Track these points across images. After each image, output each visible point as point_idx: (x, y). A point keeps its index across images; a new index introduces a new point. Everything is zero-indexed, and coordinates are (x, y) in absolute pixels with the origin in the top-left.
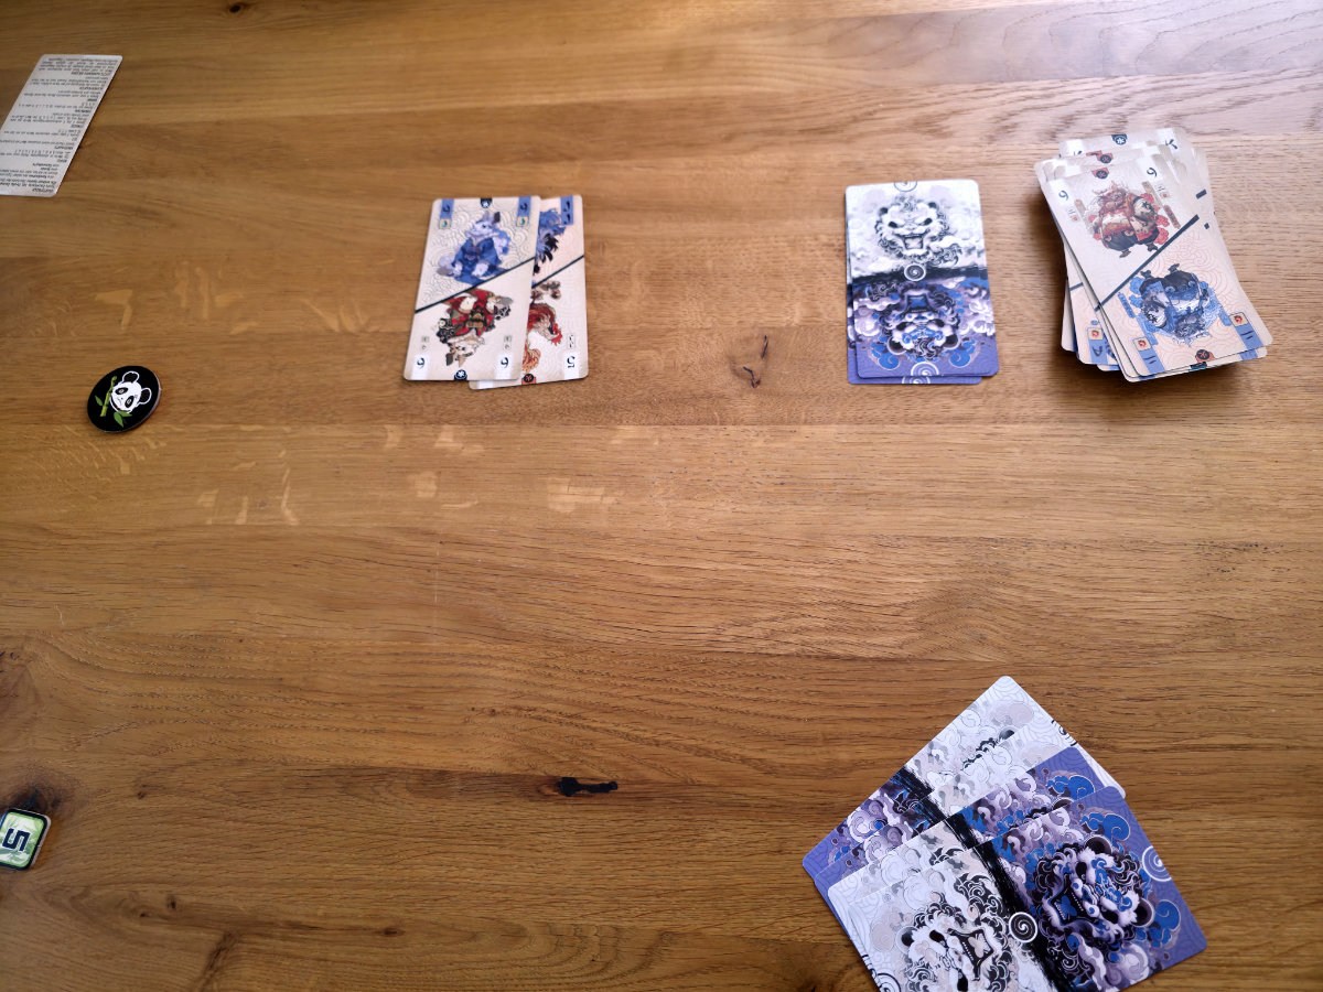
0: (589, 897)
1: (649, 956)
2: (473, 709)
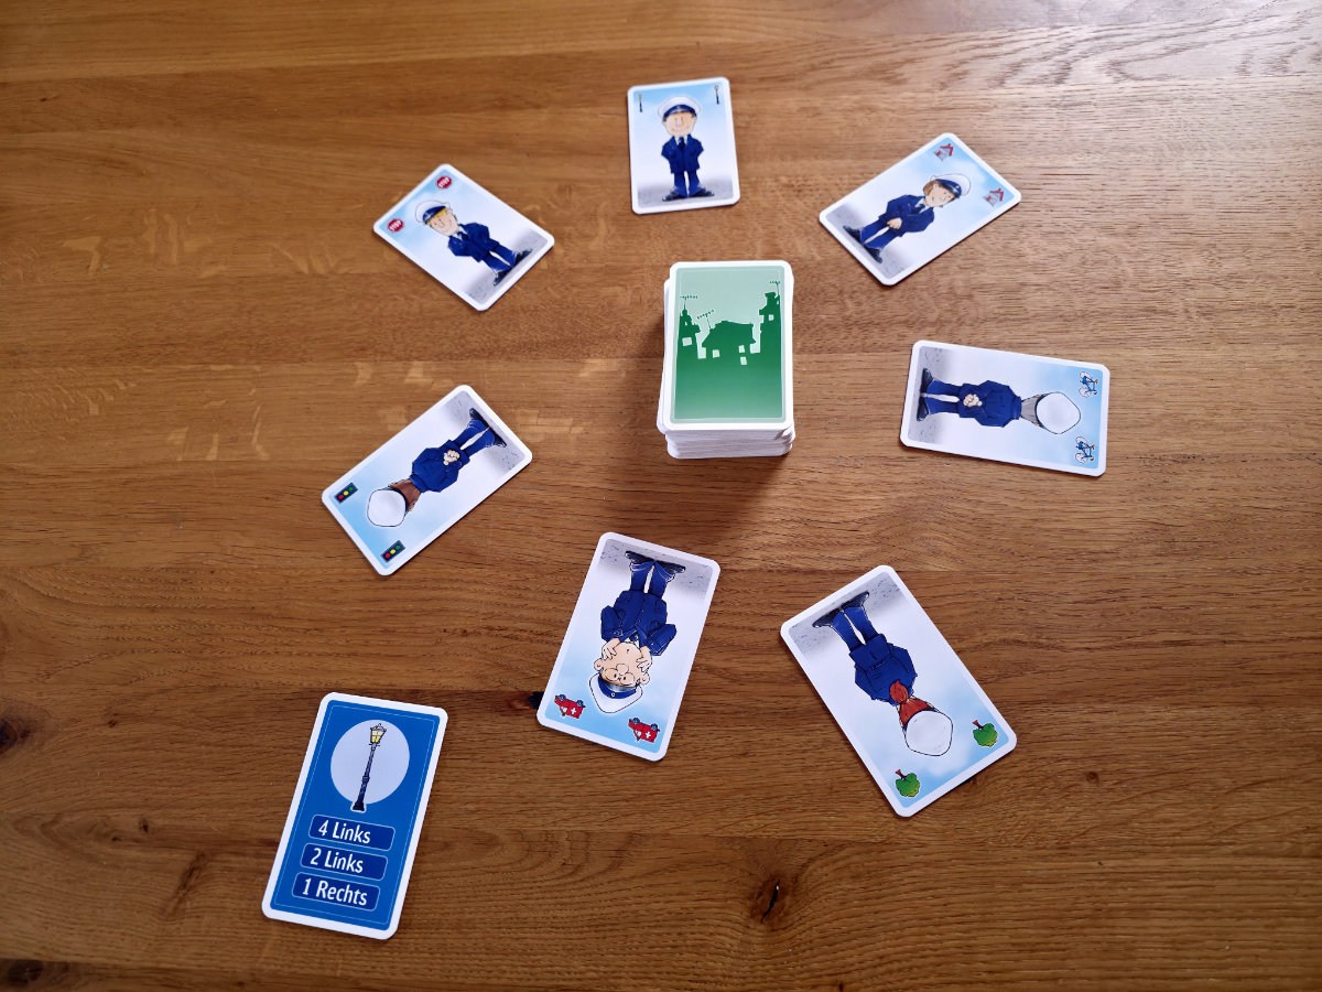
0: (559, 805)
1: (619, 857)
2: (445, 631)
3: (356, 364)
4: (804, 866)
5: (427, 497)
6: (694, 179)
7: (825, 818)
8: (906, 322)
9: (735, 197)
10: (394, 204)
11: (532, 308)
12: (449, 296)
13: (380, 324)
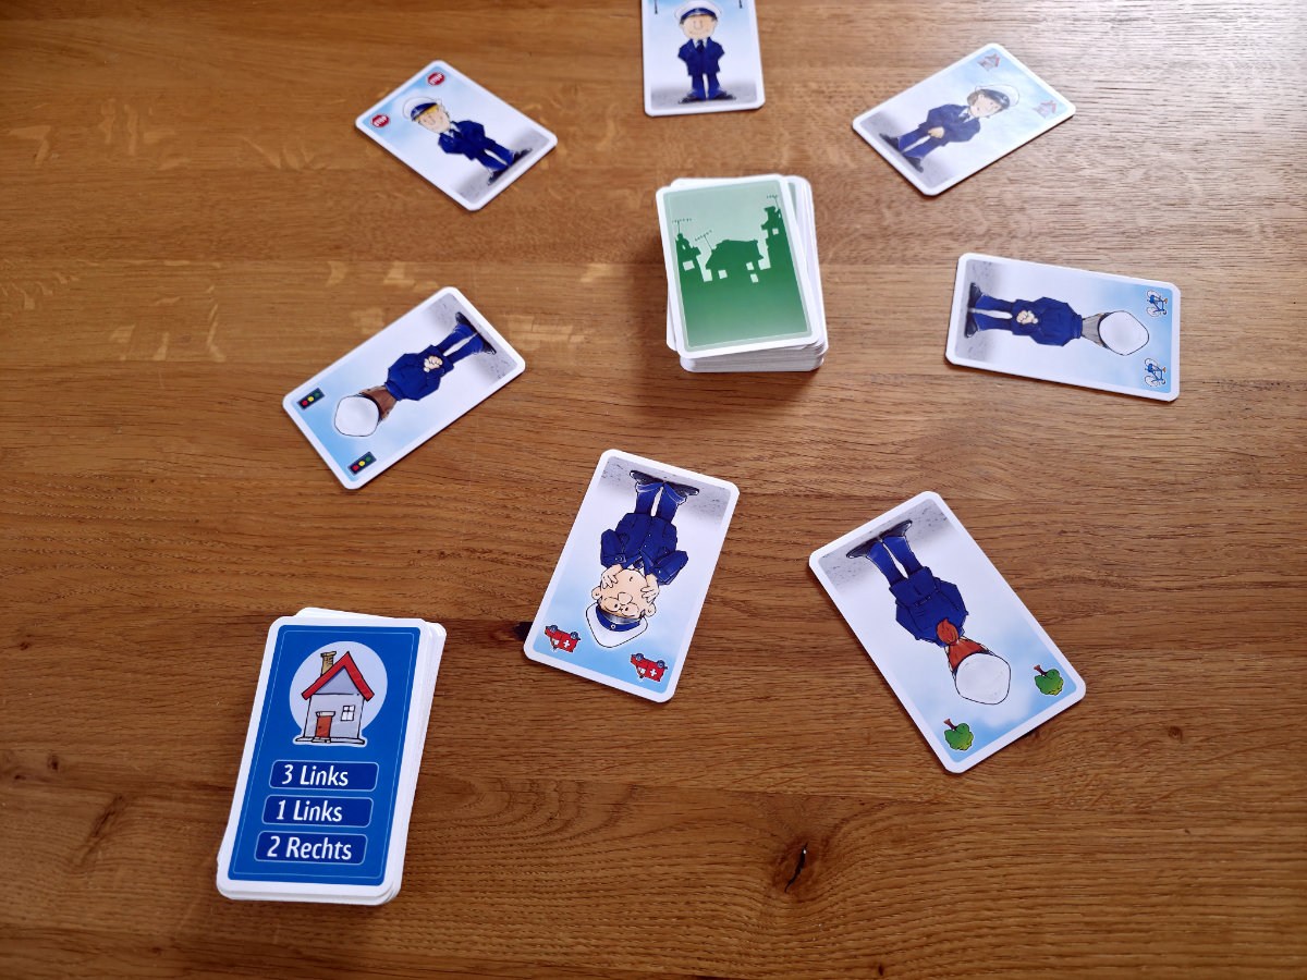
0: (547, 750)
1: (616, 812)
2: (419, 552)
3: (330, 262)
4: (836, 826)
5: (404, 406)
6: (714, 82)
7: (861, 773)
8: (951, 233)
9: (760, 100)
10: (378, 100)
11: (530, 209)
12: (437, 196)
13: (359, 222)
